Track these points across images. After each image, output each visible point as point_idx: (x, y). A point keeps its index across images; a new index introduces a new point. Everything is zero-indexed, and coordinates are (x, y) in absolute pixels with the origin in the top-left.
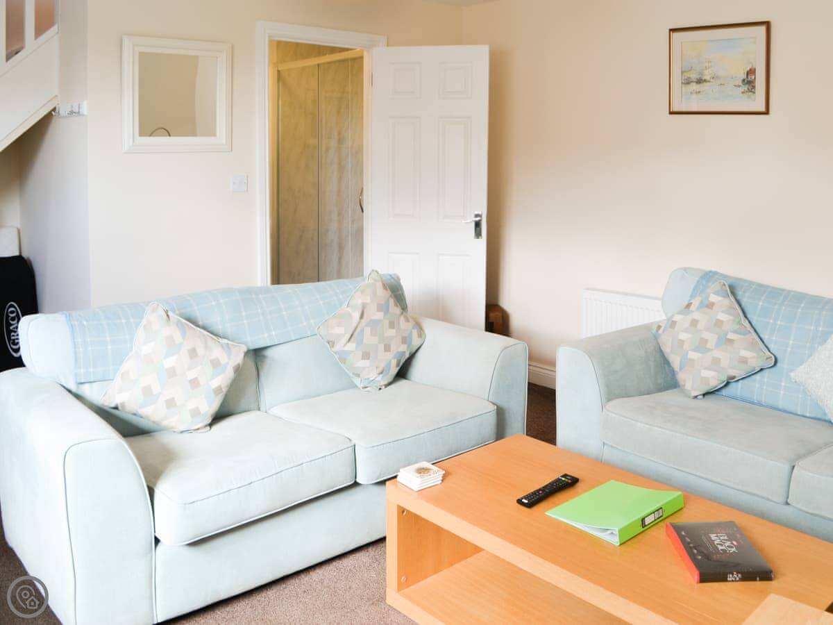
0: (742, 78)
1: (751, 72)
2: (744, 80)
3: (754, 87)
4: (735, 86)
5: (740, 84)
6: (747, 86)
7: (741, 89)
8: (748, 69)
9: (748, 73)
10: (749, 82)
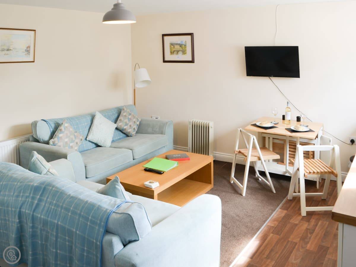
0: (25, 49)
1: (29, 47)
2: (26, 50)
3: (29, 52)
4: (23, 52)
5: (25, 51)
6: (27, 52)
7: (25, 53)
8: (27, 46)
9: (27, 48)
10: (28, 51)
